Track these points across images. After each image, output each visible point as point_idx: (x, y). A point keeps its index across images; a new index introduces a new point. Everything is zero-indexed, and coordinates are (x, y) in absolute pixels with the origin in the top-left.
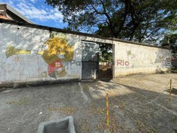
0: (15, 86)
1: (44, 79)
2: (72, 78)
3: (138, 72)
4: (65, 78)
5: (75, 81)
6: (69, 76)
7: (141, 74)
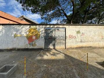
0: (16, 49)
1: (26, 47)
2: (39, 47)
3: (87, 46)
4: (36, 47)
5: (40, 49)
6: (37, 46)
7: (90, 47)
